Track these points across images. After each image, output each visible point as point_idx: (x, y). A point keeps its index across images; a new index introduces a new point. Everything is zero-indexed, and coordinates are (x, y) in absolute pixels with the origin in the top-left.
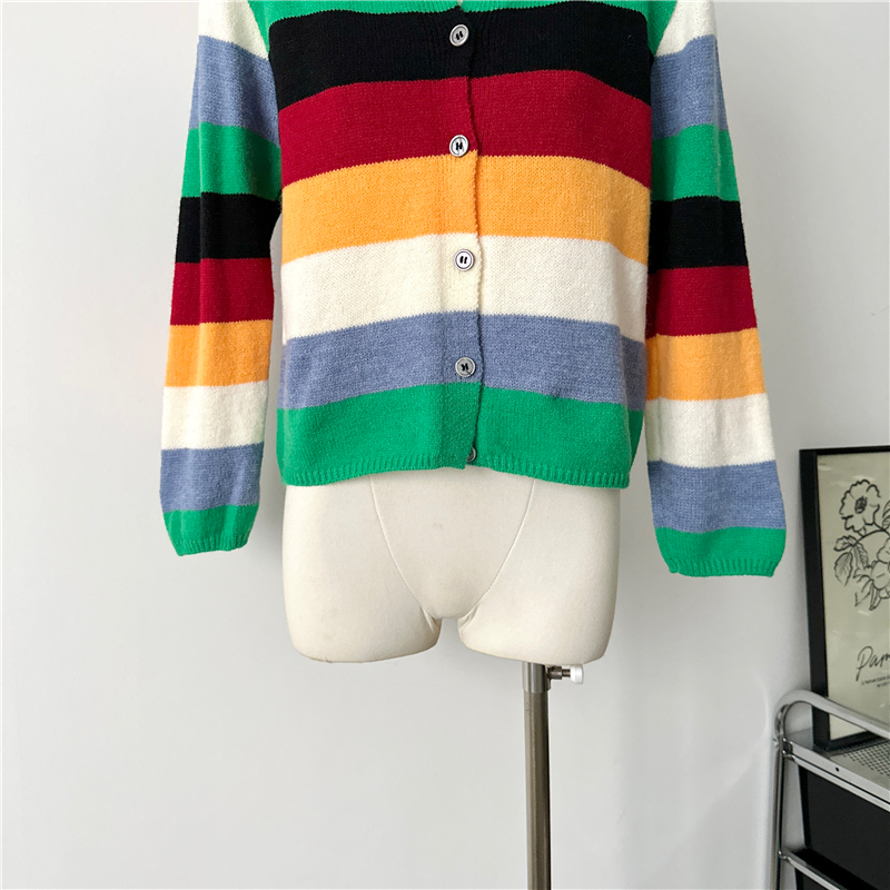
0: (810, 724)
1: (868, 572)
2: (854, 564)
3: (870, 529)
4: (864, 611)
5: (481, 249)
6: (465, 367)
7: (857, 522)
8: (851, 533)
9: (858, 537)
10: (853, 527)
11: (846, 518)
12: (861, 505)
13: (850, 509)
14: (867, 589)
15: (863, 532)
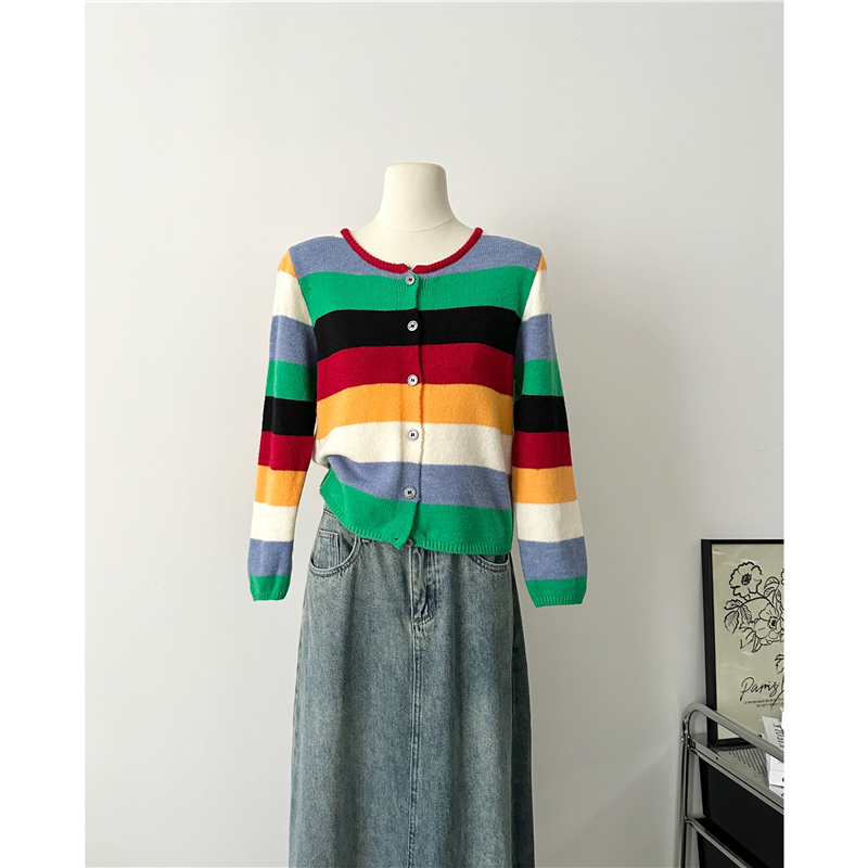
0: (706, 731)
1: (751, 625)
2: (740, 619)
3: (753, 596)
4: (747, 652)
5: (423, 430)
6: (409, 492)
7: (743, 590)
8: (738, 597)
9: (744, 601)
10: (739, 594)
11: (735, 588)
12: (746, 579)
13: (737, 580)
14: (750, 638)
15: (747, 598)
